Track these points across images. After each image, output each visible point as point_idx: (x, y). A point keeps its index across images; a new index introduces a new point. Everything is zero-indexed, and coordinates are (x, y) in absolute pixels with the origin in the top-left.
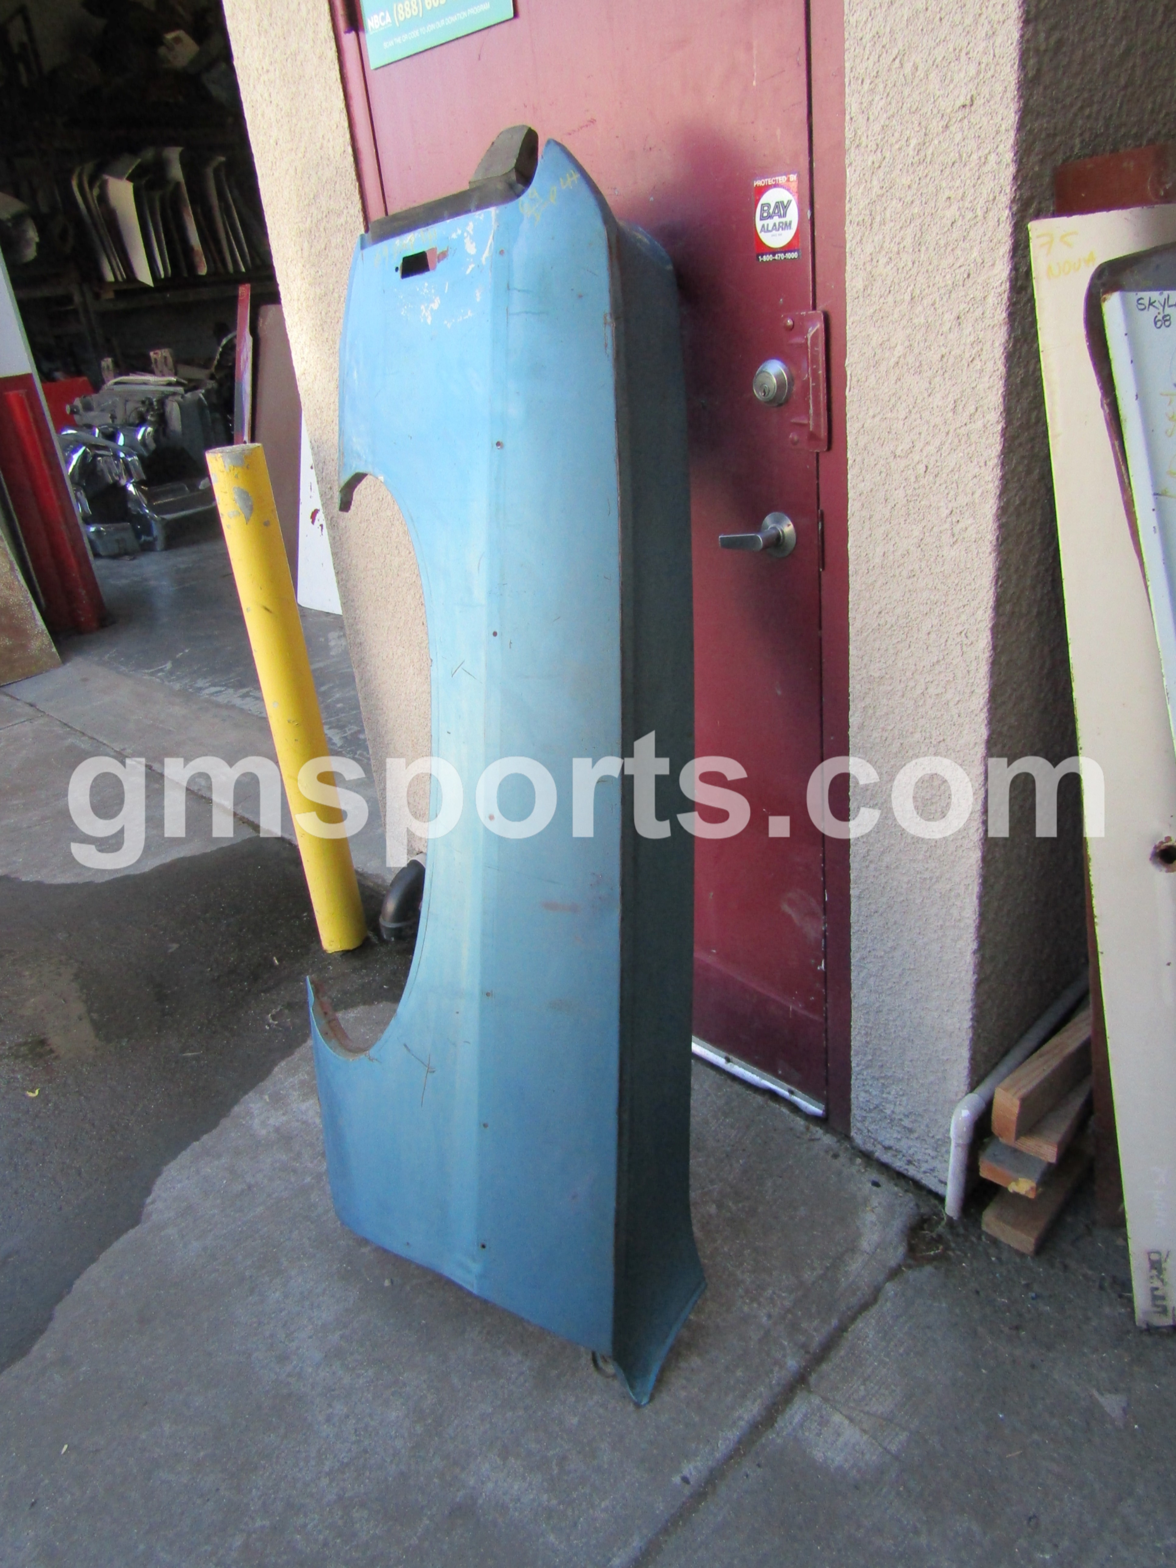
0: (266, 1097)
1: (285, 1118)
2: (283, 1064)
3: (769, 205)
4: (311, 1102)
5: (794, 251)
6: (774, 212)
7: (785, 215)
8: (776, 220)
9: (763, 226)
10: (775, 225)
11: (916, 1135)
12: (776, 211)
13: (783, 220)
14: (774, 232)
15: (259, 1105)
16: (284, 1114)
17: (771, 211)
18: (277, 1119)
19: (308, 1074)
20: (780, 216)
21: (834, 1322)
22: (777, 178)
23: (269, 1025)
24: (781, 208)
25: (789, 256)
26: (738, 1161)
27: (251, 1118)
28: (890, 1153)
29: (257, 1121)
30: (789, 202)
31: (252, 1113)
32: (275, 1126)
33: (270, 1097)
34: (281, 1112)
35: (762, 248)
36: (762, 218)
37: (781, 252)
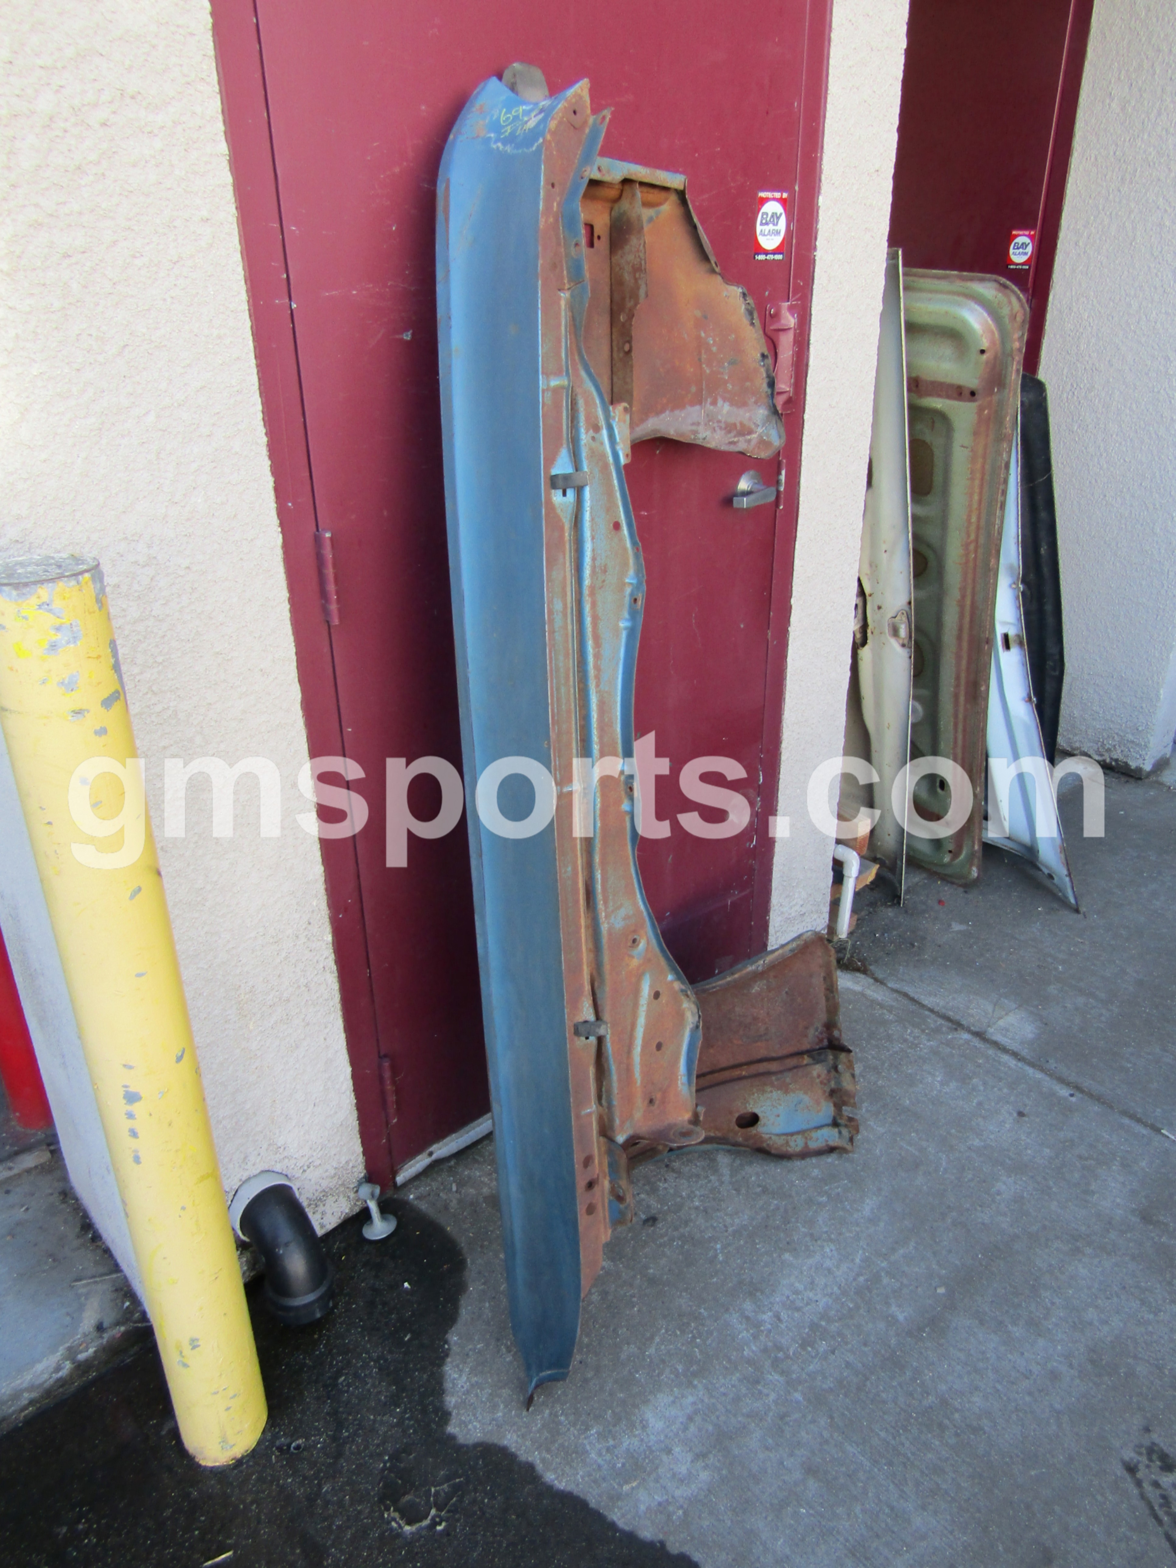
0: (626, 1488)
1: (677, 1450)
2: (550, 1477)
3: (767, 215)
4: (649, 1415)
5: (780, 254)
6: (770, 220)
7: (777, 224)
8: (771, 227)
9: (761, 231)
10: (769, 231)
12: (772, 220)
13: (776, 228)
14: (768, 237)
15: (642, 1495)
16: (669, 1451)
17: (768, 219)
19: (587, 1429)
20: (774, 225)
21: (926, 1012)
22: (775, 194)
23: (434, 1524)
24: (775, 218)
25: (776, 257)
30: (781, 214)
31: (660, 1504)
32: (692, 1461)
33: (627, 1482)
34: (664, 1458)
35: (760, 250)
36: (762, 224)
37: (771, 254)
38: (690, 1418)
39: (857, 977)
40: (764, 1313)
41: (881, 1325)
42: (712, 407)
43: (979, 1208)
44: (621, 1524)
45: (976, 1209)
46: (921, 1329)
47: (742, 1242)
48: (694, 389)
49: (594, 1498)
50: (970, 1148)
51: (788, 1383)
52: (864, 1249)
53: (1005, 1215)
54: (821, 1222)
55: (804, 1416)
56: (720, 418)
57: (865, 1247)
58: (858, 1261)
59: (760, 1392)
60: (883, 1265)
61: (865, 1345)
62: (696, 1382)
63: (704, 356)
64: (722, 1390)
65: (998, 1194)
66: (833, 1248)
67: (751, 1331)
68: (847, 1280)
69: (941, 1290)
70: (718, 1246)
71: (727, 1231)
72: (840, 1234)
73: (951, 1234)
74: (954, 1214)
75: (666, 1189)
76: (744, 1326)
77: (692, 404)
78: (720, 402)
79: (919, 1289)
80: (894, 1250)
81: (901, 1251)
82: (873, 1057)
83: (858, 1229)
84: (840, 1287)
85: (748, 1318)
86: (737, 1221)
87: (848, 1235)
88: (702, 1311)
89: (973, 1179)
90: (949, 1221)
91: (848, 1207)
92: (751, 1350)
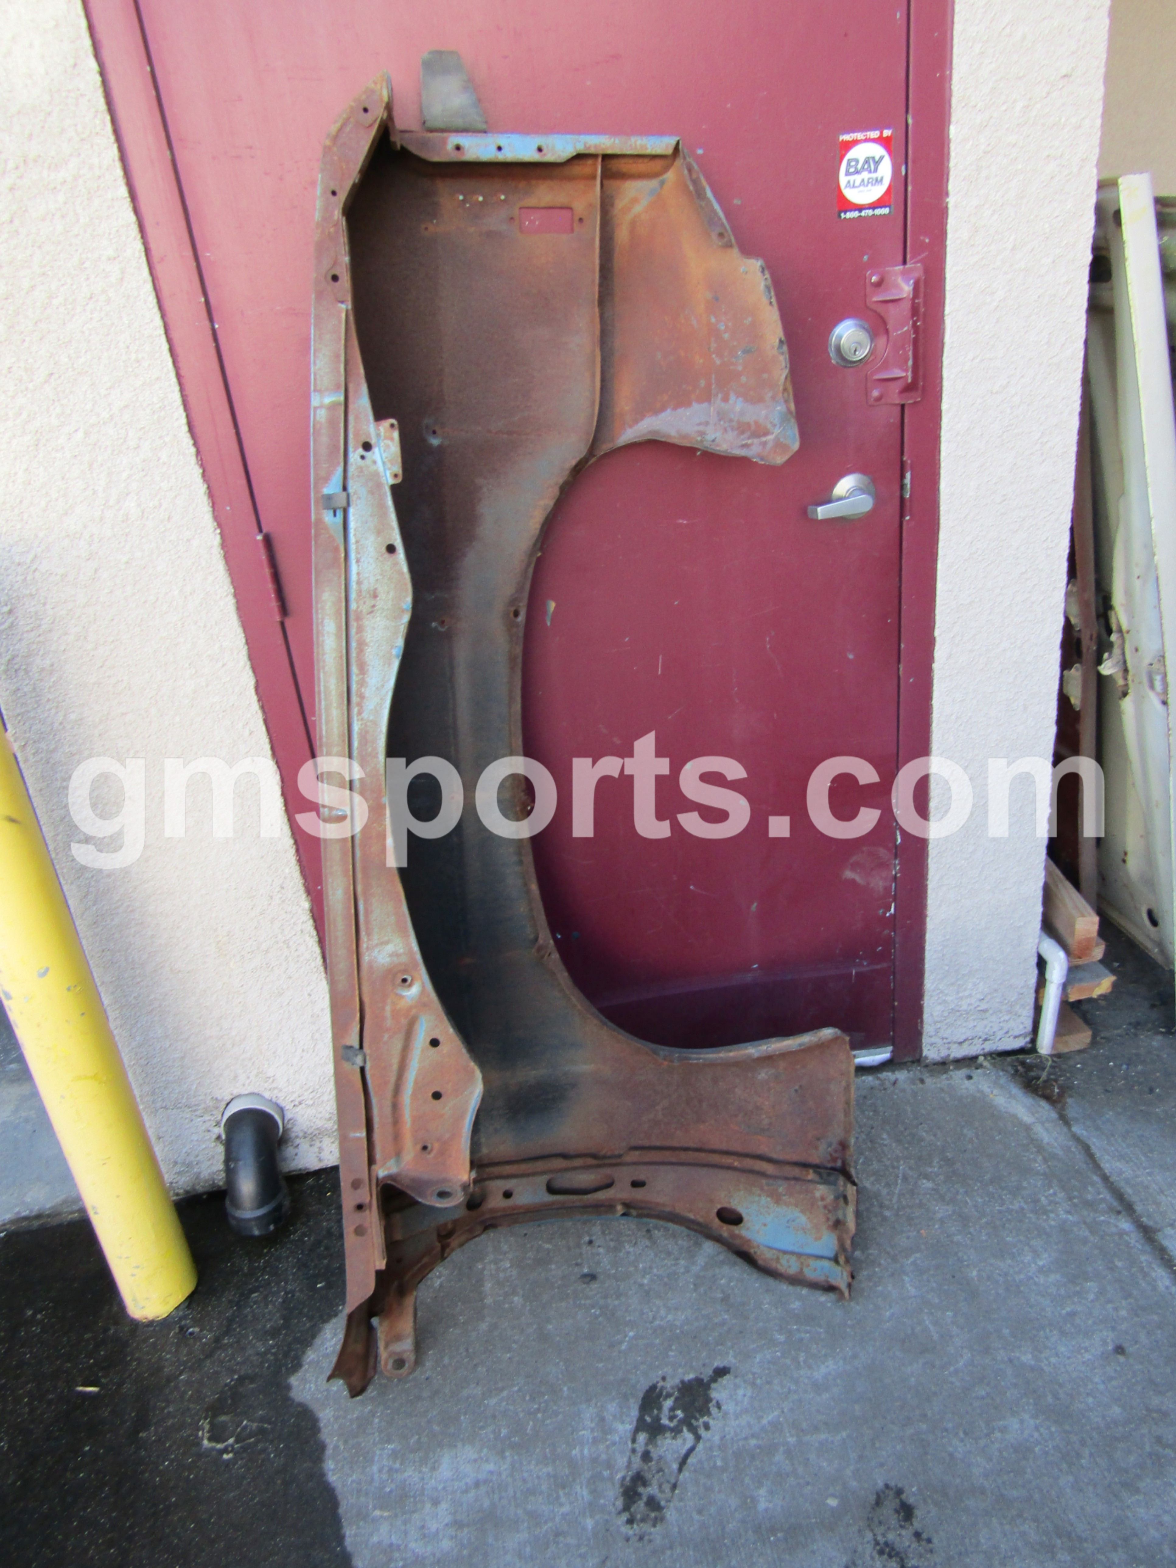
0: (377, 1513)
3: (857, 161)
5: (885, 207)
6: (863, 167)
7: (876, 170)
8: (865, 175)
9: (849, 182)
10: (863, 180)
11: (991, 1012)
12: (866, 167)
13: (874, 175)
14: (862, 188)
15: (384, 1528)
16: (436, 1503)
17: (859, 167)
18: (439, 1518)
20: (870, 172)
21: (1095, 1178)
22: (868, 133)
23: (225, 1451)
24: (872, 163)
25: (878, 212)
26: (883, 1139)
27: (399, 1550)
28: (965, 1045)
29: (415, 1546)
30: (881, 158)
31: (391, 1545)
32: (447, 1525)
33: (381, 1508)
34: (428, 1506)
35: (846, 205)
36: (848, 173)
37: (869, 208)
38: (477, 1484)
39: (1040, 1106)
40: (623, 1423)
41: (734, 1502)
42: (723, 404)
43: (961, 1435)
44: (348, 1541)
45: (956, 1434)
46: (773, 1530)
47: (657, 1341)
48: (703, 383)
49: (347, 1505)
50: (1011, 1361)
51: (591, 1504)
52: (783, 1412)
53: (990, 1459)
55: (578, 1546)
56: (732, 416)
57: (785, 1410)
58: (765, 1421)
59: (558, 1497)
60: (789, 1439)
61: (700, 1512)
62: (507, 1454)
63: (714, 345)
64: (526, 1475)
65: (1001, 1431)
66: (749, 1393)
67: (596, 1434)
68: (736, 1434)
69: (833, 1502)
70: (631, 1334)
71: (652, 1322)
72: (768, 1383)
73: (899, 1447)
74: (924, 1426)
75: (628, 1253)
76: (593, 1425)
77: (700, 401)
78: (732, 398)
79: (809, 1488)
80: (816, 1429)
81: (823, 1436)
82: (975, 1206)
83: (793, 1387)
84: (723, 1438)
85: (603, 1419)
86: (670, 1317)
87: (777, 1388)
88: (565, 1389)
89: (983, 1398)
90: (910, 1431)
91: (801, 1359)
92: (582, 1452)
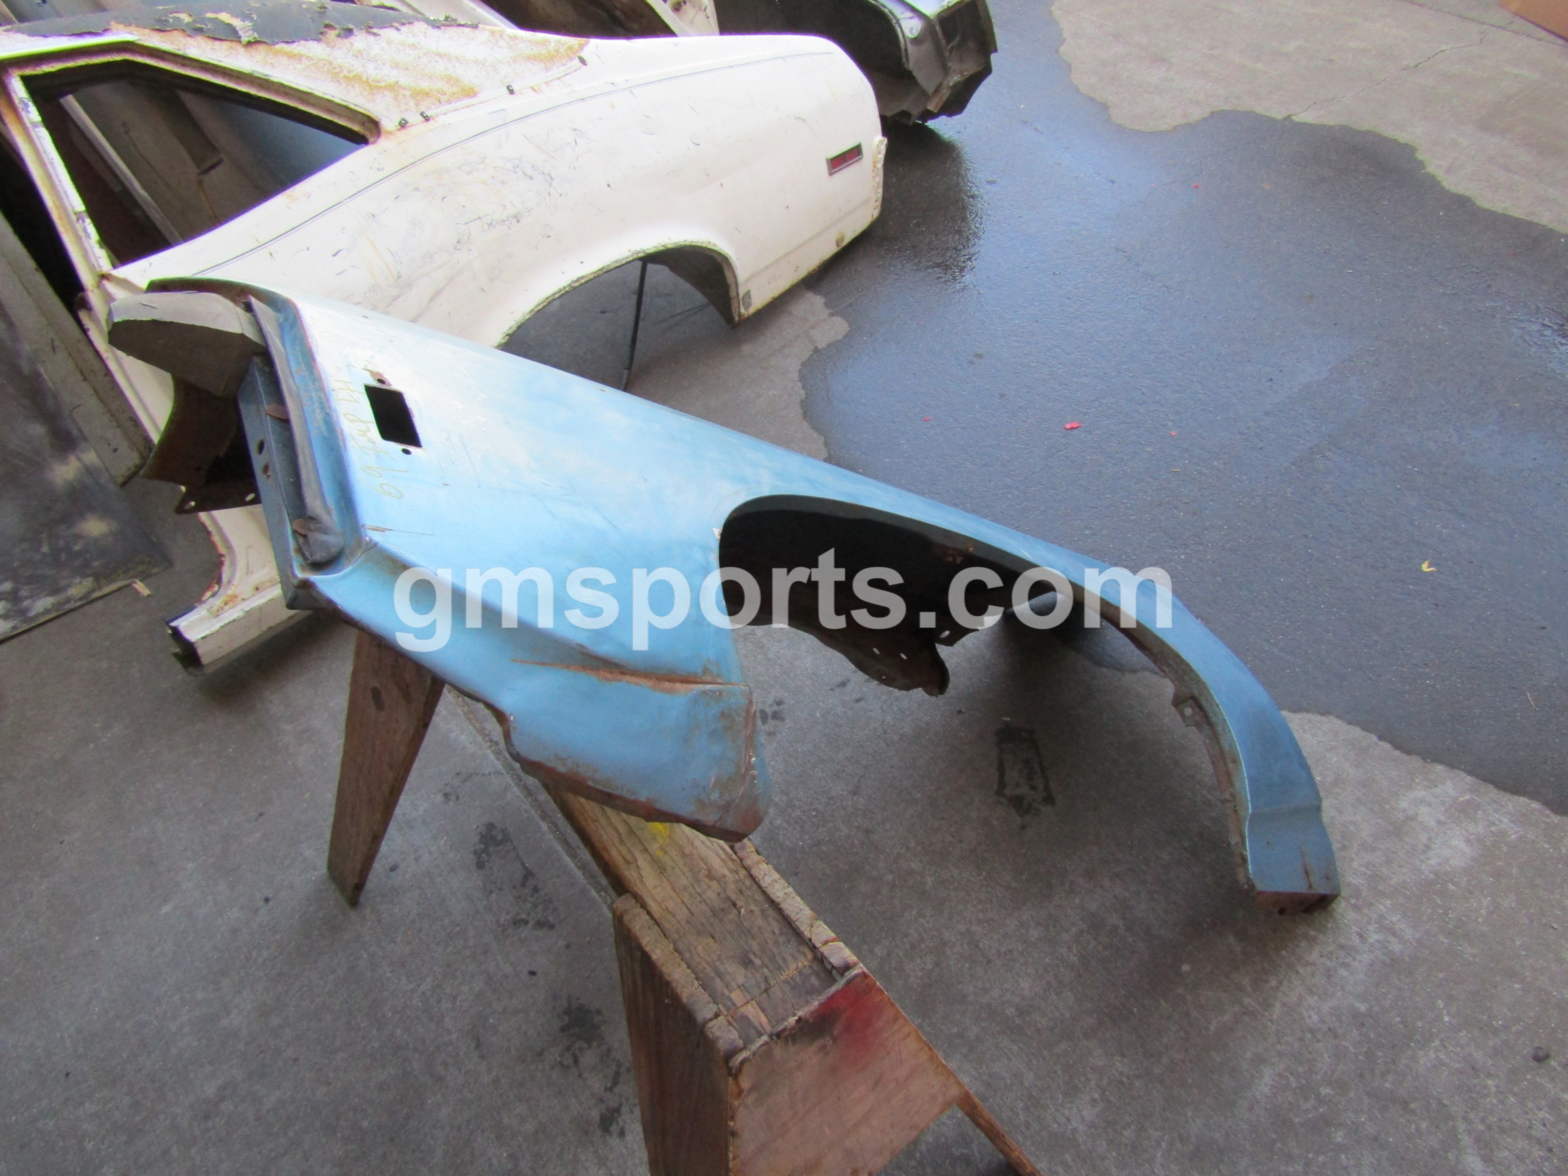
0: (1467, 797)
1: (1433, 823)
2: (1535, 806)
4: (1467, 850)
15: (1452, 792)
16: (1439, 822)
18: (1427, 816)
19: (1520, 838)
27: (1427, 786)
29: (1421, 794)
31: (1436, 786)
32: (1417, 815)
33: (1468, 801)
34: (1442, 818)
38: (1427, 847)
40: (1378, 941)
43: (1125, 1080)
44: (1463, 775)
45: (1128, 1078)
47: (1419, 1024)
49: (1492, 792)
52: (1270, 1021)
53: (1092, 1068)
54: (1326, 1055)
57: (1269, 1023)
58: (1278, 1005)
59: (1367, 868)
60: (1249, 1000)
62: (1432, 876)
64: (1405, 870)
65: (1095, 1101)
66: (1307, 1020)
67: (1388, 922)
69: (1185, 968)
70: (1447, 1019)
71: (1442, 1040)
72: (1301, 1039)
73: (1165, 1040)
74: (1157, 1070)
76: (1396, 927)
79: (1209, 970)
80: (1236, 1021)
81: (1226, 1017)
83: (1279, 1047)
85: (1394, 934)
86: (1432, 1055)
87: (1290, 1039)
88: (1445, 941)
89: (1124, 1128)
90: (1165, 1060)
91: (1292, 1079)
92: (1383, 906)
